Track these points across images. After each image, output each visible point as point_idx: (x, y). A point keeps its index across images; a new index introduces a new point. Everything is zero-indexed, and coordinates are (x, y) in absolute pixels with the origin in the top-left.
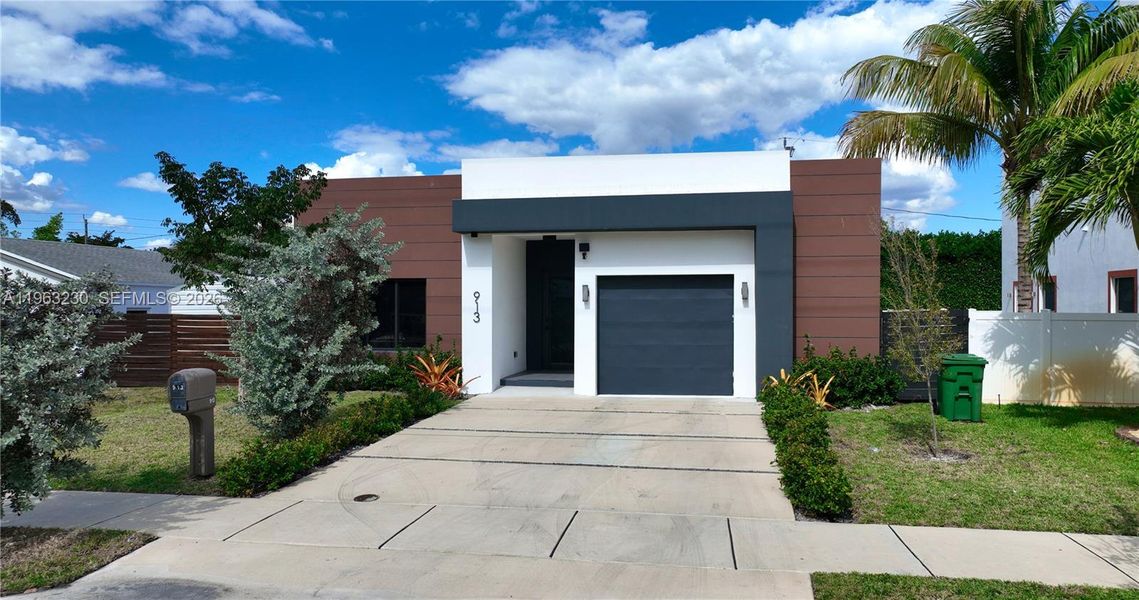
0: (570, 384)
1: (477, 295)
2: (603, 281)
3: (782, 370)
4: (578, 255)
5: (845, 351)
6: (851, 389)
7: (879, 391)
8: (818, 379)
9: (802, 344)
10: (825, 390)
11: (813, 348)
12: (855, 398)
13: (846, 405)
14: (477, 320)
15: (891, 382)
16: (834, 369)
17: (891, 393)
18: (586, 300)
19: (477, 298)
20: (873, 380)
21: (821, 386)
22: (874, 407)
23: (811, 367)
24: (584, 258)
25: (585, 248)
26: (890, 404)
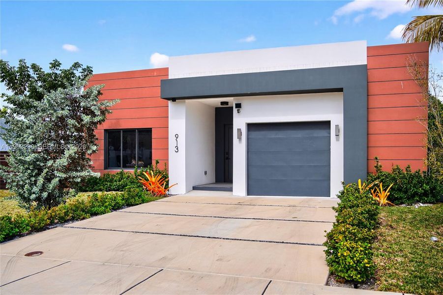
0: (231, 190)
1: (177, 136)
2: (250, 126)
3: (360, 181)
4: (235, 110)
5: (403, 168)
6: (406, 192)
7: (425, 194)
8: (383, 186)
9: (373, 164)
10: (387, 193)
11: (381, 166)
12: (408, 199)
13: (402, 203)
14: (177, 151)
15: (434, 188)
16: (394, 179)
17: (434, 196)
18: (240, 137)
19: (177, 138)
20: (421, 187)
21: (385, 190)
22: (421, 205)
23: (378, 178)
24: (238, 112)
25: (238, 106)
26: (433, 203)
